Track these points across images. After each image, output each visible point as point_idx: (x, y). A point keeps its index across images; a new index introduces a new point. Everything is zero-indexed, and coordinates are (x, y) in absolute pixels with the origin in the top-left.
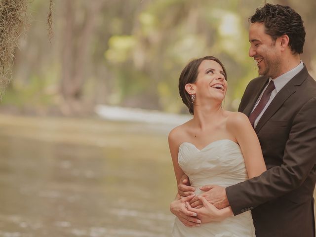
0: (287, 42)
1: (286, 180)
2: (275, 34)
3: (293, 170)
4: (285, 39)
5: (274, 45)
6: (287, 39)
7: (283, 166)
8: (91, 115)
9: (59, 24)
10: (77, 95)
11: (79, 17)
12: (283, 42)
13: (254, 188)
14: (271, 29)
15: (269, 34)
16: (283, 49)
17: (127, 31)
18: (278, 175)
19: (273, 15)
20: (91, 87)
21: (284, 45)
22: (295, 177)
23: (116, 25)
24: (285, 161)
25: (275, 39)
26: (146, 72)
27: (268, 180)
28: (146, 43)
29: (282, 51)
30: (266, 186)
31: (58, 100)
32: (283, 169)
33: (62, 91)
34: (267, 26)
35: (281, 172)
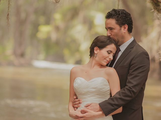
0: (127, 28)
1: (129, 93)
2: (121, 24)
3: (132, 88)
4: (126, 26)
5: (121, 30)
6: (127, 27)
7: (126, 87)
8: (29, 65)
9: (13, 19)
10: (22, 55)
11: (23, 15)
12: (125, 28)
13: (114, 101)
14: (119, 22)
15: (118, 24)
16: (125, 31)
17: (47, 23)
18: (124, 92)
19: (119, 14)
20: (29, 51)
21: (125, 30)
22: (133, 91)
23: (42, 19)
24: (127, 84)
25: (121, 27)
26: (57, 43)
27: (120, 95)
28: (57, 28)
29: (124, 33)
30: (119, 98)
31: (12, 58)
32: (127, 88)
33: (15, 53)
34: (117, 20)
35: (126, 90)
